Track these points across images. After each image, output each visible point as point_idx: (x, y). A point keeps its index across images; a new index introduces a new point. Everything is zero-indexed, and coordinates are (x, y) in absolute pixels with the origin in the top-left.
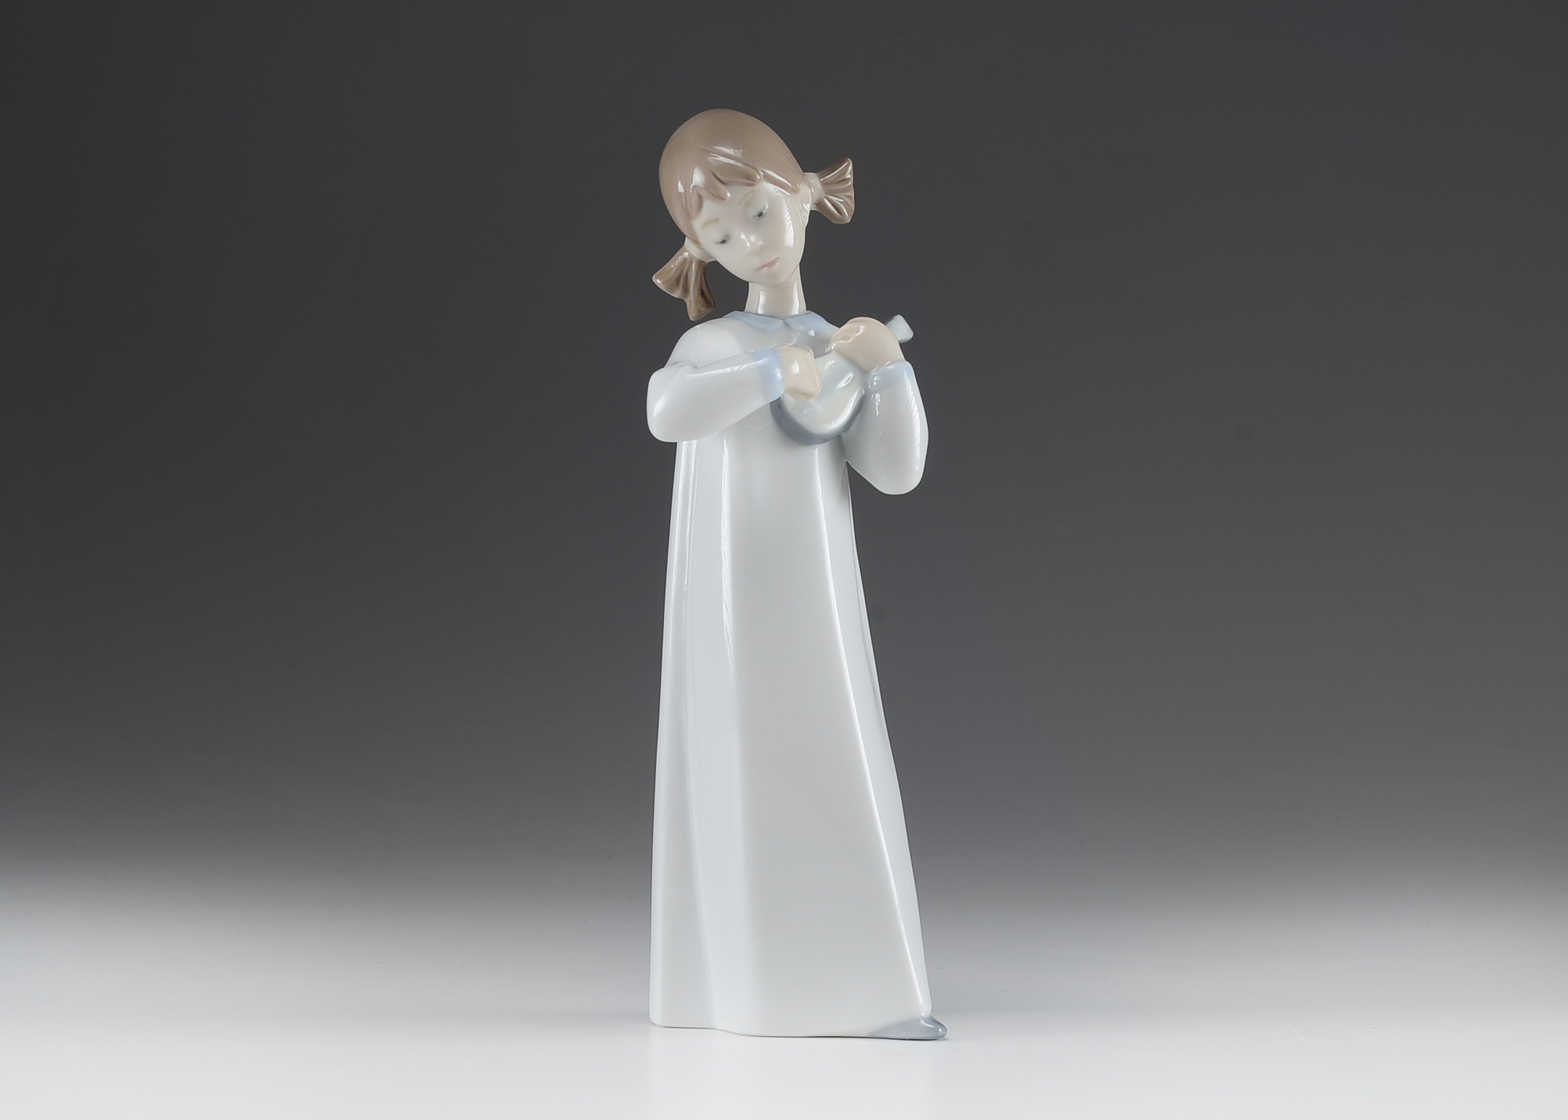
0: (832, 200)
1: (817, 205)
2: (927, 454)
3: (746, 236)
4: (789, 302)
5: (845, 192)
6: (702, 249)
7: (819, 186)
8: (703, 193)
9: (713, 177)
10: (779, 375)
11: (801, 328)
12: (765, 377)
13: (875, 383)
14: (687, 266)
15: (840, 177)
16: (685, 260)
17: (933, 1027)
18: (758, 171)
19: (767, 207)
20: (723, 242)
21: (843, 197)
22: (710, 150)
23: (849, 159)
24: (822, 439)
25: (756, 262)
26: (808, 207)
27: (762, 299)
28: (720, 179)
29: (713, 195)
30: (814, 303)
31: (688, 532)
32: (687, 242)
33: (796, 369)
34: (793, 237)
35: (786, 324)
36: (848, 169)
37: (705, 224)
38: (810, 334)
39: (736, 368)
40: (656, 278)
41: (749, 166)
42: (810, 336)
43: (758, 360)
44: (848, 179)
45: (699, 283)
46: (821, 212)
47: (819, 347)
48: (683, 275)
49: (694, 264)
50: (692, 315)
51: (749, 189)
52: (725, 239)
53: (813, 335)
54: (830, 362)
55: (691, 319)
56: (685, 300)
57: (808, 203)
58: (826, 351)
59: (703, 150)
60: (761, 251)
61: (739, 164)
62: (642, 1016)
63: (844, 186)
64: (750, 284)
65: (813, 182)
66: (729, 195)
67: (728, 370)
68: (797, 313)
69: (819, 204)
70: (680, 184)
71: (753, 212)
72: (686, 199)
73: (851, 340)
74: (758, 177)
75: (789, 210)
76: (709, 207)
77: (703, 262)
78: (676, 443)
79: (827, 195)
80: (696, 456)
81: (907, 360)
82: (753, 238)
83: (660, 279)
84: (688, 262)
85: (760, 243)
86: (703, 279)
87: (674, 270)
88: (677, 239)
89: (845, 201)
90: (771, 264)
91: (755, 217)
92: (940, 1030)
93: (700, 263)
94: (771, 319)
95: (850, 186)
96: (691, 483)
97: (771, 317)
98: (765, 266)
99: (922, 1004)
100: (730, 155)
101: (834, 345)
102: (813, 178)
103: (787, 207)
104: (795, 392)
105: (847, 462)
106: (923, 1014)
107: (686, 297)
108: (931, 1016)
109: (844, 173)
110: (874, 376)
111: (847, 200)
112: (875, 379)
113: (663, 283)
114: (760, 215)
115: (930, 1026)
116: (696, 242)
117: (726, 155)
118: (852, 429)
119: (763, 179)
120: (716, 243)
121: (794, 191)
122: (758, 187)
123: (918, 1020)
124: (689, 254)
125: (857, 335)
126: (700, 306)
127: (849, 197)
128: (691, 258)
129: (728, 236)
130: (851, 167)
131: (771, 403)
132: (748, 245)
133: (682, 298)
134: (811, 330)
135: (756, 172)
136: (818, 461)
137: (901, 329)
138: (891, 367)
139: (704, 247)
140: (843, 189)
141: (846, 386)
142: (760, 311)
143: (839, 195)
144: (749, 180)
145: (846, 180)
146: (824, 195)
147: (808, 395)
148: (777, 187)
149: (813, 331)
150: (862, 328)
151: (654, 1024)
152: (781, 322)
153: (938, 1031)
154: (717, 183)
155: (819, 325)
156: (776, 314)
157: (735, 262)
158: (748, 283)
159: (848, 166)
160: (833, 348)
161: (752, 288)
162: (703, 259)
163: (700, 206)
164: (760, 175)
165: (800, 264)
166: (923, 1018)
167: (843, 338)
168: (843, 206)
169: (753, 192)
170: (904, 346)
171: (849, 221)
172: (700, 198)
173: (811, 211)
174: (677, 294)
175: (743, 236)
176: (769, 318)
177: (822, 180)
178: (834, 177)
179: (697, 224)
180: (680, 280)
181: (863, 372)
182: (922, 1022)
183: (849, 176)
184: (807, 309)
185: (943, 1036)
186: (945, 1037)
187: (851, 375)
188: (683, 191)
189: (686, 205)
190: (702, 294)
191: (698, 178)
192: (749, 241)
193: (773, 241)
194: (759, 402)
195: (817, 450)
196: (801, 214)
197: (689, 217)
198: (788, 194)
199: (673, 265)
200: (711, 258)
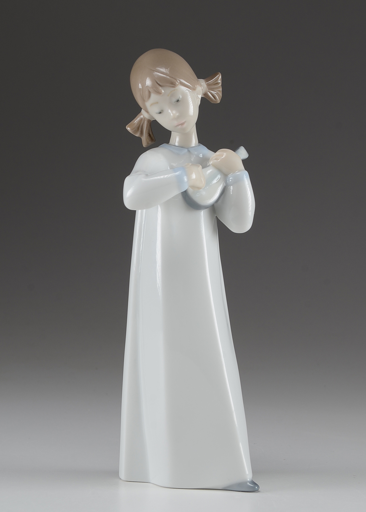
0: (212, 92)
1: (204, 95)
2: (254, 214)
3: (171, 111)
4: (190, 141)
5: (218, 88)
6: (150, 115)
7: (206, 86)
8: (151, 90)
9: (156, 83)
10: (186, 180)
11: (196, 153)
12: (179, 180)
13: (230, 181)
14: (142, 122)
15: (216, 81)
16: (141, 119)
17: (253, 486)
18: (177, 81)
19: (181, 97)
20: (160, 113)
21: (217, 91)
22: (154, 70)
23: (220, 73)
24: (205, 207)
25: (176, 123)
26: (200, 97)
27: (177, 139)
28: (159, 83)
29: (156, 91)
30: (203, 140)
31: (141, 249)
32: (143, 111)
33: (194, 176)
34: (193, 110)
35: (189, 151)
36: (219, 78)
37: (152, 105)
38: (200, 156)
39: (166, 176)
40: (128, 127)
41: (173, 78)
42: (200, 157)
43: (176, 173)
44: (219, 83)
45: (148, 130)
46: (206, 98)
47: (204, 163)
48: (141, 126)
49: (146, 121)
50: (144, 144)
51: (174, 89)
52: (161, 112)
53: (202, 156)
54: (209, 171)
55: (144, 146)
56: (141, 137)
57: (200, 94)
58: (208, 165)
59: (151, 70)
60: (178, 118)
61: (168, 77)
62: (115, 473)
63: (217, 86)
64: (172, 132)
65: (202, 84)
66: (163, 91)
67: (162, 177)
68: (194, 145)
69: (205, 94)
70: (140, 84)
71: (174, 100)
72: (143, 92)
73: (219, 160)
74: (177, 83)
75: (191, 99)
76: (154, 97)
77: (150, 120)
78: (136, 211)
79: (209, 90)
80: (145, 214)
81: (246, 169)
82: (174, 112)
83: (130, 128)
84: (143, 121)
85: (177, 114)
86: (150, 128)
87: (136, 124)
88: (137, 110)
89: (217, 93)
90: (182, 124)
91: (175, 102)
92: (256, 487)
93: (149, 121)
94: (182, 148)
95: (220, 86)
96: (143, 226)
97: (182, 147)
98: (179, 125)
99: (248, 475)
100: (163, 72)
101: (211, 162)
102: (202, 82)
103: (190, 97)
104: (193, 187)
105: (216, 216)
106: (248, 480)
107: (141, 136)
108: (252, 480)
109: (217, 80)
110: (230, 177)
111: (218, 92)
112: (231, 178)
113: (131, 130)
114: (178, 101)
115: (252, 485)
116: (147, 112)
117: (162, 72)
118: (220, 201)
119: (179, 85)
120: (157, 113)
121: (194, 89)
122: (177, 88)
123: (246, 482)
124: (143, 116)
125: (222, 157)
126: (148, 140)
127: (219, 91)
128: (145, 118)
129: (162, 110)
130: (220, 77)
131: (182, 193)
132: (172, 115)
133: (140, 137)
134: (200, 154)
135: (176, 81)
136: (203, 217)
137: (243, 153)
138: (238, 173)
139: (150, 114)
140: (217, 87)
141: (217, 182)
142: (177, 144)
143: (214, 90)
144: (173, 84)
145: (218, 83)
146: (207, 90)
147: (199, 188)
148: (186, 88)
149: (201, 155)
150: (225, 155)
151: (121, 479)
152: (186, 150)
153: (255, 488)
154: (157, 85)
155: (205, 151)
156: (184, 146)
157: (165, 122)
158: (171, 132)
159: (219, 76)
160: (211, 164)
161: (173, 134)
162: (150, 119)
163: (149, 96)
164: (178, 82)
165: (196, 124)
166: (249, 482)
167: (216, 159)
168: (217, 95)
169: (175, 90)
170: (244, 161)
171: (219, 102)
172: (150, 92)
173: (202, 97)
174: (137, 135)
175: (170, 111)
176: (181, 148)
177: (207, 83)
178: (212, 82)
179: (148, 104)
180: (139, 128)
181: (225, 176)
182: (248, 483)
183: (220, 81)
184: (199, 143)
185: (258, 490)
186: (259, 490)
187: (219, 176)
188: (141, 87)
189: (143, 94)
190: (150, 135)
191: (148, 82)
192: (172, 113)
193: (183, 113)
194: (176, 192)
195: (202, 212)
196: (197, 100)
197: (144, 101)
198: (191, 91)
199: (136, 121)
200: (154, 118)
